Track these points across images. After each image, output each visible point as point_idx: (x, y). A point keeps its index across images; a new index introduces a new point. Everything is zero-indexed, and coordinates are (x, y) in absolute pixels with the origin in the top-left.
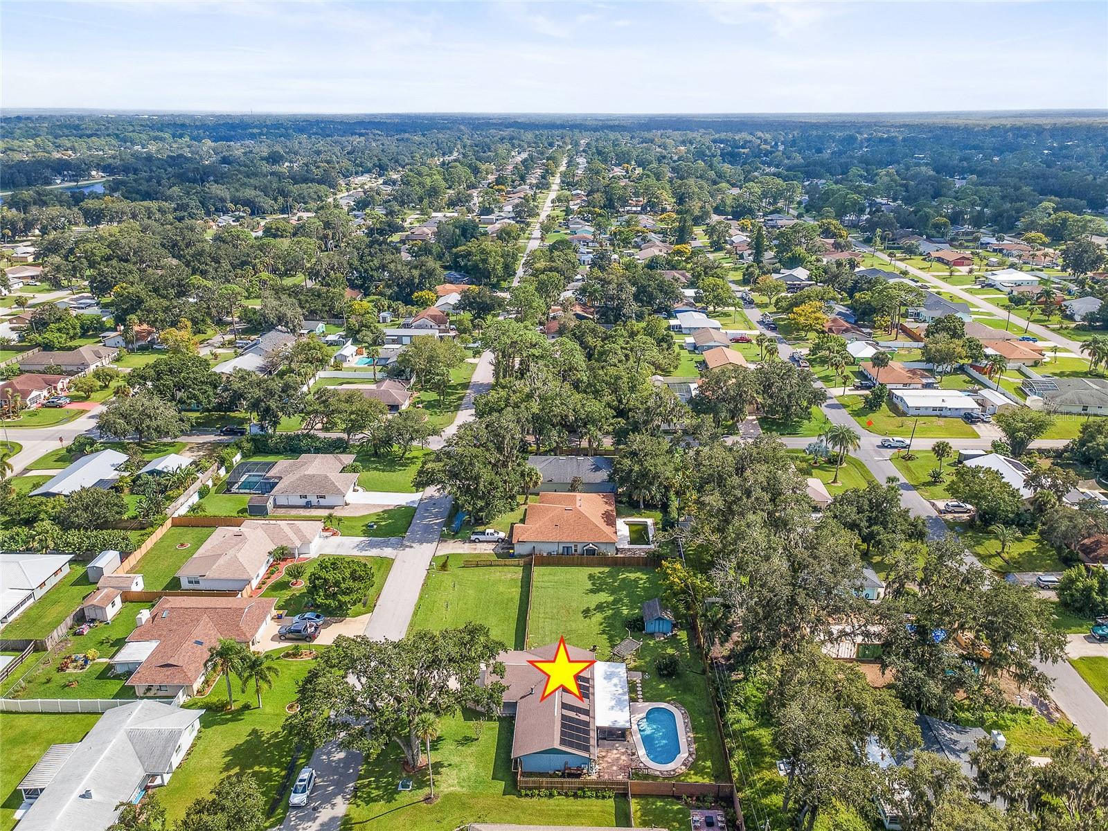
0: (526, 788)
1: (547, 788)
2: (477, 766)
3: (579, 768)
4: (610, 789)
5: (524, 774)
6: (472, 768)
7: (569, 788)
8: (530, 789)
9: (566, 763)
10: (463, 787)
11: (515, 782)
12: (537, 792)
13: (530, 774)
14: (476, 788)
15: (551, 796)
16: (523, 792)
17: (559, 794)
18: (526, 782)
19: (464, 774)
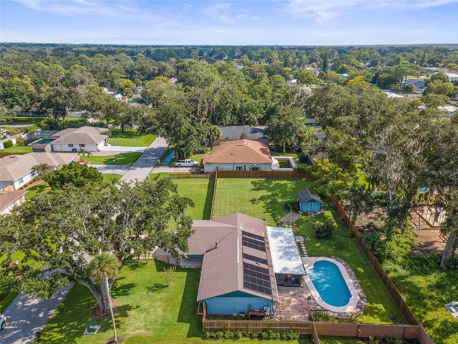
0: (211, 330)
1: (232, 330)
2: (164, 310)
3: (262, 310)
4: (294, 331)
5: (208, 317)
6: (160, 312)
7: (254, 330)
8: (215, 331)
9: (250, 306)
10: (149, 329)
11: (200, 325)
12: (221, 334)
13: (215, 317)
14: (162, 330)
15: (236, 337)
16: (208, 334)
17: (244, 335)
18: (211, 325)
19: (152, 317)
